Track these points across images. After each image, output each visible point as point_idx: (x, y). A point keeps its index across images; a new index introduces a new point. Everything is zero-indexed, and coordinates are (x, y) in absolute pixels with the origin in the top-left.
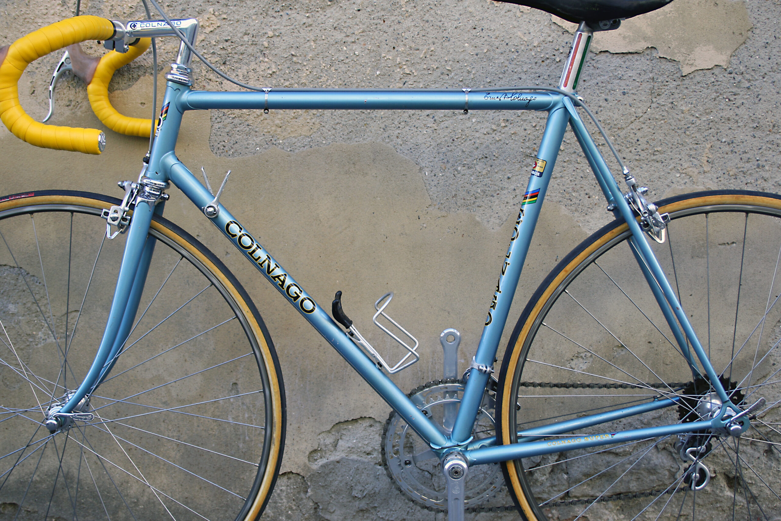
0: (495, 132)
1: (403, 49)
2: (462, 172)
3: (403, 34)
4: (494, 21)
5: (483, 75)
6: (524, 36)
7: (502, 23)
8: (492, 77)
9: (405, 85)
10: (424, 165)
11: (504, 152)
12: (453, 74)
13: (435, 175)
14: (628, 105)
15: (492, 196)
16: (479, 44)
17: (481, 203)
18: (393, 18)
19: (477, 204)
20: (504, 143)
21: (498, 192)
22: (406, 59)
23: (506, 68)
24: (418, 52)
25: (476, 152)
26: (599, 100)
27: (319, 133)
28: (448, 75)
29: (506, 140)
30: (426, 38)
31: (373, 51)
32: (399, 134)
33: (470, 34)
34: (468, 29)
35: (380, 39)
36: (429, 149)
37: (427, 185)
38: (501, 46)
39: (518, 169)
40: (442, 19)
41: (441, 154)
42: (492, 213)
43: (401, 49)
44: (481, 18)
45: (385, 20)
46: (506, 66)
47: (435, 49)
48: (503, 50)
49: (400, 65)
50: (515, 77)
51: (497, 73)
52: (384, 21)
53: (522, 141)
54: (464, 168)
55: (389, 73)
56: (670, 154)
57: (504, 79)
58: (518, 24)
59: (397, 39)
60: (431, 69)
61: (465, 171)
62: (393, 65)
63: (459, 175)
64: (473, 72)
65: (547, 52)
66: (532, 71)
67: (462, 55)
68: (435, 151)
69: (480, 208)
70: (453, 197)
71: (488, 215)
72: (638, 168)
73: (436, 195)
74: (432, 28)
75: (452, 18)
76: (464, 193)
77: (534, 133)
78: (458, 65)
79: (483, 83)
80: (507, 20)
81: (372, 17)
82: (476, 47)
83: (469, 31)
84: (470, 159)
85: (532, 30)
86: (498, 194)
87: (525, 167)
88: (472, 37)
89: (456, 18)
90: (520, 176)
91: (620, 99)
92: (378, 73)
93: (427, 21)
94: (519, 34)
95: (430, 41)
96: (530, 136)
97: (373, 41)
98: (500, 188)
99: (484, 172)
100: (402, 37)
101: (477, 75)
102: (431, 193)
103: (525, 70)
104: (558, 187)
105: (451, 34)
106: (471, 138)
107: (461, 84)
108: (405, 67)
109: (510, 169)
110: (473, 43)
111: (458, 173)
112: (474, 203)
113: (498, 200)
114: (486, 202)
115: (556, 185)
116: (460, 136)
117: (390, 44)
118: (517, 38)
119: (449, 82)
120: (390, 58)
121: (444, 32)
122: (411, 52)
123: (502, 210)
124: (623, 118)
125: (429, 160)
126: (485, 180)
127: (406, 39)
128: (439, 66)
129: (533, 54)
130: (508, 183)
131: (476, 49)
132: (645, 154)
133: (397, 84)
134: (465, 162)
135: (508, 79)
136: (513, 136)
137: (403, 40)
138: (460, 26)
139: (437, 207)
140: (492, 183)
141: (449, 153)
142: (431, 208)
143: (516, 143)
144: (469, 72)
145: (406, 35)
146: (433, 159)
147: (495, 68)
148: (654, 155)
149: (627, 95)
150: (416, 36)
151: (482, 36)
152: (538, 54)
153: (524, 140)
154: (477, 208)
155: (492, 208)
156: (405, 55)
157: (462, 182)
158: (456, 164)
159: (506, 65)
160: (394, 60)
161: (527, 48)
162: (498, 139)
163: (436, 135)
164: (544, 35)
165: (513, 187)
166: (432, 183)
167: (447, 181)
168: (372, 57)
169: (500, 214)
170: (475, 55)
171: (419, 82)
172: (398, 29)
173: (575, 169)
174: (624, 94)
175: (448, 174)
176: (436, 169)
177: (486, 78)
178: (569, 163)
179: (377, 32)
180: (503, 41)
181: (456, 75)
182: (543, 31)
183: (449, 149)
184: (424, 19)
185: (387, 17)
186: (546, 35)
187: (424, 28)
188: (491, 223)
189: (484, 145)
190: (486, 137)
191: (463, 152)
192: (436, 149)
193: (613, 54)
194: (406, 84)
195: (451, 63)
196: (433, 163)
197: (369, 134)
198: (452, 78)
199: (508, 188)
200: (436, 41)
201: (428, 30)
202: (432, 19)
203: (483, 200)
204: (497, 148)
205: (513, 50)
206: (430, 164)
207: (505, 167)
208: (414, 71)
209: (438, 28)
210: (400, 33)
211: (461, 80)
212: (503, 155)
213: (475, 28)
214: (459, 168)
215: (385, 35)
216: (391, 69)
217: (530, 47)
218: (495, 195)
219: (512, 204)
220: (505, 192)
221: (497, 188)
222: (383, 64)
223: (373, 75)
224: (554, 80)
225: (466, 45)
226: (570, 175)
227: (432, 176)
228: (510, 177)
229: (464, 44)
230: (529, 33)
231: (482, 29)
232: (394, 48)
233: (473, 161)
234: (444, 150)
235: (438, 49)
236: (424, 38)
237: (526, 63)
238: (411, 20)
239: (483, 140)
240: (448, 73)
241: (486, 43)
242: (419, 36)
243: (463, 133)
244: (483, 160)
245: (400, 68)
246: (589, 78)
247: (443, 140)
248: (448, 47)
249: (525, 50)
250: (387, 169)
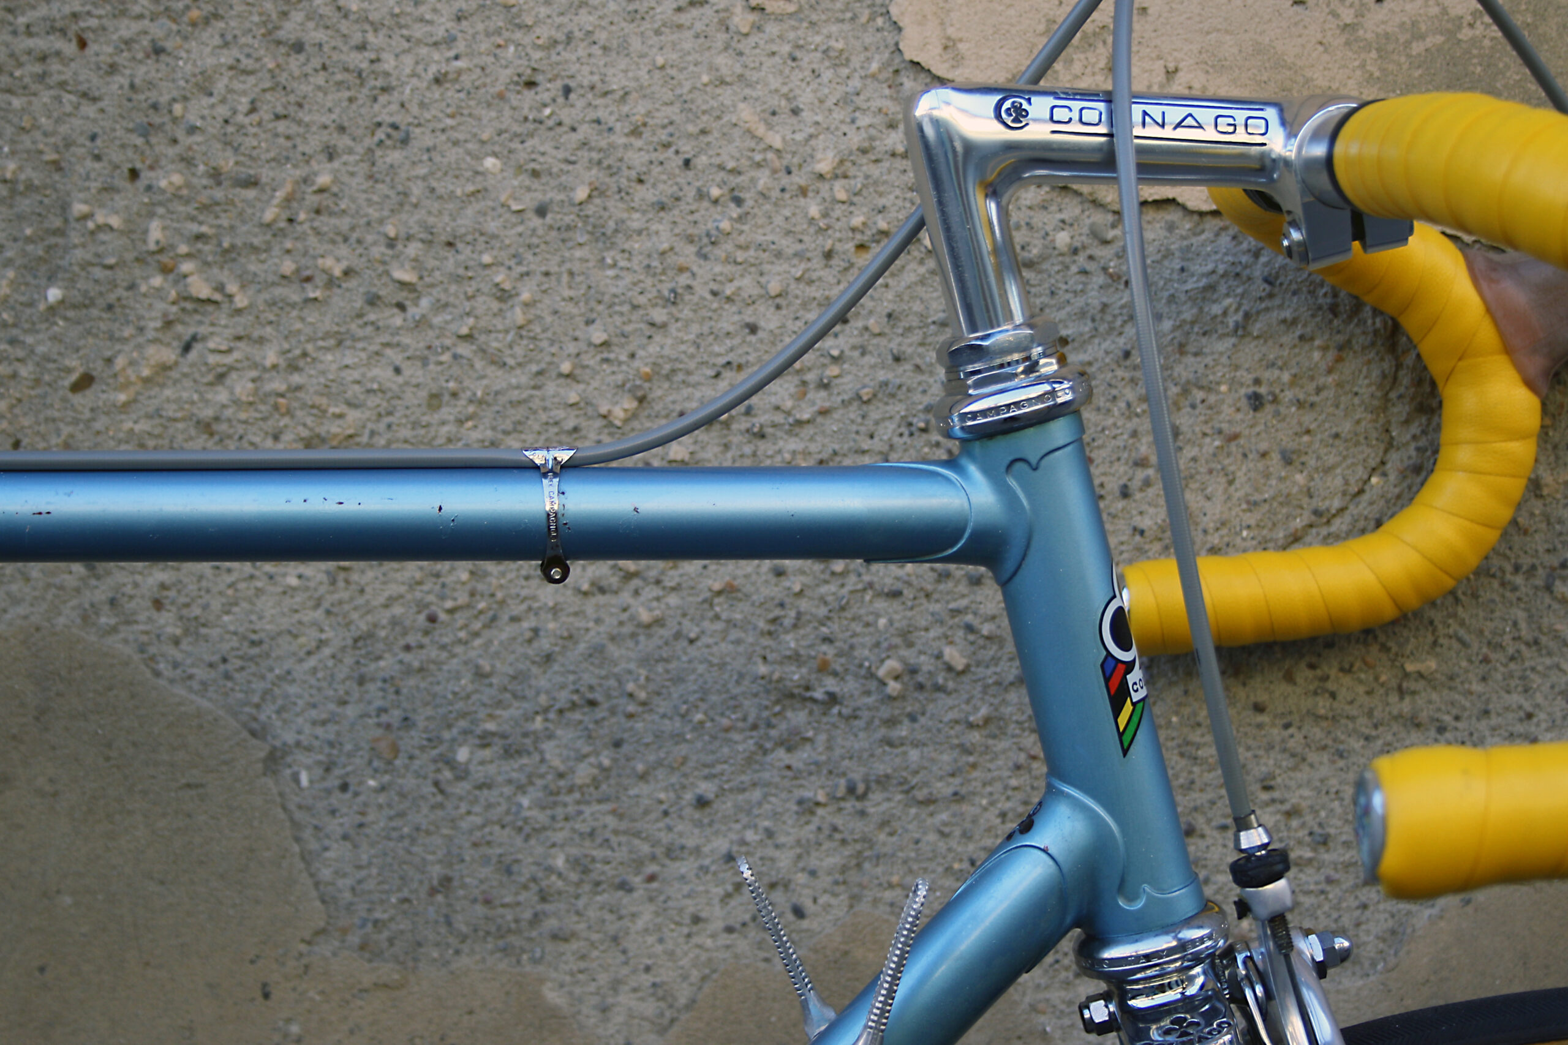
0: (636, 582)
1: (177, 179)
2: (479, 773)
3: (178, 108)
4: (624, 48)
5: (570, 308)
6: (770, 127)
7: (660, 61)
8: (618, 320)
9: (193, 355)
10: (290, 737)
11: (679, 680)
12: (425, 303)
13: (344, 787)
14: (1276, 457)
15: (625, 887)
16: (552, 159)
17: (572, 923)
18: (127, 28)
19: (551, 924)
20: (678, 636)
21: (653, 868)
22: (195, 228)
23: (684, 279)
24: (251, 194)
25: (542, 680)
26: (1134, 434)
28: (401, 307)
29: (686, 623)
30: (294, 129)
31: (30, 187)
32: (163, 586)
33: (507, 112)
34: (499, 87)
35: (63, 129)
36: (312, 662)
37: (307, 834)
38: (656, 170)
39: (749, 760)
40: (371, 37)
41: (372, 687)
42: (625, 971)
43: (170, 179)
44: (560, 36)
45: (89, 36)
46: (682, 270)
47: (336, 180)
48: (667, 189)
49: (165, 259)
50: (729, 320)
51: (642, 300)
52: (83, 44)
53: (762, 624)
54: (487, 753)
55: (112, 297)
56: (1477, 687)
57: (673, 328)
58: (739, 70)
59: (147, 130)
60: (320, 280)
61: (492, 769)
62: (129, 256)
63: (461, 788)
64: (525, 296)
65: (882, 202)
66: (812, 291)
67: (470, 211)
68: (342, 672)
69: (563, 947)
70: (433, 892)
71: (603, 978)
72: (1325, 757)
73: (349, 882)
74: (320, 79)
75: (419, 31)
76: (485, 872)
77: (824, 589)
78: (451, 262)
79: (572, 348)
80: (687, 46)
81: (22, 20)
82: (535, 174)
83: (501, 96)
84: (515, 711)
85: (805, 97)
86: (652, 878)
87: (781, 753)
88: (516, 128)
89: (440, 33)
90: (756, 794)
91: (1237, 429)
92: (54, 294)
93: (298, 47)
94: (746, 113)
95: (314, 143)
96: (804, 604)
97: (26, 141)
98: (659, 851)
99: (583, 773)
100: (175, 120)
101: (543, 310)
102: (326, 874)
103: (774, 287)
104: (942, 846)
105: (415, 109)
106: (518, 609)
107: (464, 349)
108: (186, 267)
109: (710, 758)
110: (522, 156)
111: (459, 778)
112: (536, 919)
113: (652, 908)
114: (592, 914)
115: (932, 837)
116: (463, 599)
117: (116, 156)
118: (736, 133)
119: (406, 340)
120: (115, 221)
121: (383, 99)
122: (219, 194)
123: (671, 954)
124: (1251, 519)
125: (314, 713)
126: (588, 810)
127: (192, 130)
128: (359, 264)
129: (814, 211)
130: (699, 824)
131: (536, 184)
132: (1361, 689)
133: (151, 350)
134: (491, 726)
135: (695, 328)
136: (721, 606)
137: (180, 134)
138: (459, 72)
139: (354, 939)
140: (624, 825)
141: (412, 682)
142: (325, 948)
143: (734, 634)
144: (504, 296)
145: (196, 111)
146: (332, 707)
147: (629, 278)
148: (1401, 692)
149: (1269, 409)
150: (240, 118)
151: (567, 121)
152: (839, 210)
153: (774, 621)
154: (550, 947)
155: (625, 944)
156: (190, 209)
157: (478, 820)
158: (447, 735)
159: (681, 261)
160: (133, 231)
161: (785, 181)
162: (645, 616)
163: (345, 595)
164: (864, 121)
165: (722, 845)
166: (334, 826)
167: (401, 815)
168: (21, 217)
169: (665, 974)
170: (530, 214)
171: (261, 341)
172: (151, 85)
173: (1022, 758)
174: (1256, 402)
175: (409, 782)
176: (350, 755)
177: (589, 322)
178: (993, 728)
179: (46, 97)
180: (666, 146)
181: (441, 306)
182: (859, 101)
183: (413, 660)
184: (281, 34)
185: (93, 22)
186: (878, 120)
187: (283, 78)
188: (618, 1018)
189: (582, 646)
190: (589, 607)
191: (480, 675)
192: (349, 660)
193: (1202, 214)
194: (197, 347)
195: (413, 249)
196: (332, 728)
197: (14, 588)
198: (421, 323)
199: (697, 851)
200: (344, 142)
201: (304, 88)
202: (320, 35)
203: (580, 903)
204: (644, 661)
205: (715, 192)
206: (319, 731)
207: (683, 749)
208: (232, 288)
209: (350, 78)
210: (164, 99)
211: (464, 331)
212: (676, 692)
213: (531, 84)
214: (462, 754)
215: (89, 110)
216: (120, 275)
217: (799, 179)
218: (637, 880)
219: (719, 925)
220: (686, 867)
221: (645, 848)
222: (79, 254)
223: (31, 304)
224: (916, 337)
225: (490, 162)
226: (998, 786)
227: (328, 792)
228: (710, 796)
229: (479, 158)
230: (795, 112)
231: (567, 91)
232: (134, 174)
233: (529, 718)
234: (387, 665)
235: (354, 182)
236: (281, 126)
237: (779, 255)
238: (217, 41)
239: (580, 623)
240: (401, 296)
241: (584, 154)
242: (255, 117)
243: (480, 587)
244: (577, 716)
245: (166, 270)
246: (1087, 327)
247: (384, 617)
248: (403, 175)
249: (775, 194)
250: (108, 759)
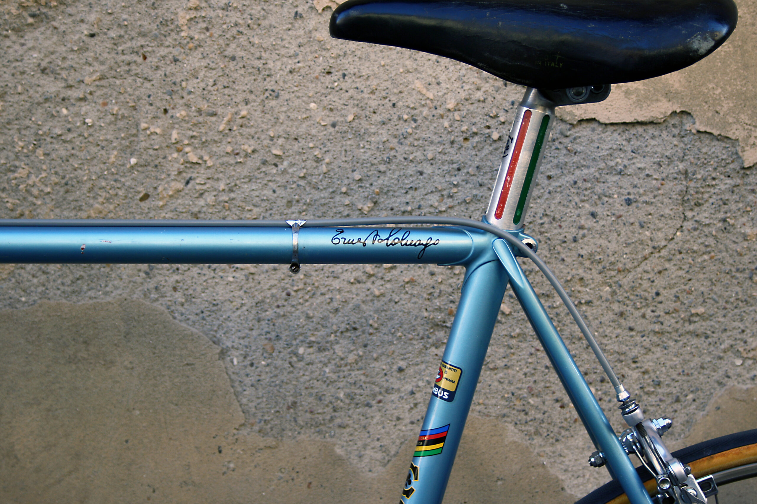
0: (373, 278)
1: (184, 113)
2: (308, 358)
3: (184, 84)
4: (368, 58)
5: (346, 165)
6: (428, 90)
7: (383, 63)
8: (365, 170)
9: (190, 186)
10: (229, 344)
11: (391, 319)
12: (286, 163)
13: (252, 365)
14: (637, 224)
15: (369, 405)
16: (338, 104)
17: (346, 420)
18: (163, 51)
19: (338, 421)
20: (390, 300)
21: (380, 397)
22: (191, 133)
23: (393, 153)
24: (214, 119)
25: (334, 319)
26: (579, 216)
27: (13, 280)
28: (276, 165)
29: (394, 295)
30: (232, 92)
31: (123, 117)
32: (177, 282)
33: (320, 85)
34: (316, 74)
35: (137, 93)
36: (239, 312)
37: (237, 384)
38: (381, 108)
39: (420, 352)
40: (263, 54)
41: (263, 323)
42: (369, 440)
43: (181, 113)
44: (341, 53)
45: (148, 55)
46: (392, 149)
47: (249, 113)
48: (385, 116)
49: (178, 146)
50: (411, 169)
51: (376, 162)
52: (145, 58)
53: (425, 296)
54: (311, 350)
55: (157, 162)
56: (722, 320)
57: (388, 173)
58: (415, 66)
59: (171, 93)
60: (242, 154)
61: (313, 356)
62: (164, 145)
63: (301, 365)
64: (327, 160)
65: (474, 120)
66: (445, 158)
67: (304, 126)
68: (251, 317)
69: (343, 430)
70: (289, 408)
71: (360, 444)
72: (659, 349)
73: (254, 404)
74: (242, 71)
75: (283, 51)
76: (311, 399)
77: (451, 281)
78: (296, 146)
79: (346, 182)
80: (394, 57)
81: (120, 48)
82: (331, 110)
83: (317, 78)
84: (323, 332)
85: (442, 78)
86: (380, 402)
87: (433, 349)
88: (323, 91)
89: (292, 52)
90: (423, 366)
91: (621, 213)
92: (133, 161)
93: (233, 58)
94: (418, 84)
95: (239, 98)
96: (443, 287)
97: (122, 98)
98: (383, 390)
99: (351, 358)
100: (183, 89)
101: (334, 166)
102: (244, 401)
103: (430, 156)
104: (500, 388)
105: (281, 84)
106: (324, 290)
107: (302, 183)
108: (187, 149)
109: (404, 352)
110: (326, 103)
111: (299, 361)
112: (332, 419)
113: (380, 414)
114: (355, 417)
115: (496, 384)
116: (301, 286)
117: (159, 104)
118: (414, 92)
119: (278, 179)
120: (158, 131)
121: (268, 79)
122: (201, 119)
123: (388, 433)
124: (627, 250)
125: (239, 334)
126: (353, 373)
127: (190, 93)
128: (258, 147)
129: (446, 124)
130: (399, 379)
131: (331, 114)
132: (673, 321)
133: (173, 184)
134: (313, 339)
135: (397, 173)
136: (408, 288)
137: (185, 95)
138: (300, 68)
139: (256, 428)
140: (368, 380)
141: (280, 320)
142: (244, 432)
143: (414, 300)
144: (318, 160)
145: (191, 85)
146: (247, 331)
147: (369, 153)
148: (690, 322)
149: (634, 205)
150: (209, 88)
151: (344, 88)
152: (456, 124)
153: (430, 294)
154: (338, 431)
155: (369, 429)
156: (189, 125)
157: (308, 378)
158: (294, 343)
159: (391, 145)
160: (165, 135)
161: (434, 112)
162: (377, 293)
163: (252, 285)
164: (466, 87)
165: (409, 387)
166: (248, 381)
167: (276, 376)
168: (119, 129)
169: (385, 442)
170: (329, 127)
171: (218, 179)
172: (173, 74)
173: (533, 350)
174: (629, 202)
175: (279, 362)
176: (254, 351)
177: (353, 171)
178: (521, 338)
179: (130, 80)
180: (385, 98)
181: (292, 165)
182: (465, 79)
183: (281, 311)
184: (226, 53)
185: (149, 49)
186: (472, 87)
187: (227, 71)
188: (366, 460)
189: (351, 305)
190: (354, 288)
191: (308, 317)
192: (254, 312)
193: (606, 124)
194: (192, 182)
195: (281, 141)
196: (247, 340)
197: (116, 283)
198: (284, 172)
199: (399, 390)
200: (252, 97)
201: (235, 75)
202: (242, 54)
203: (350, 412)
204: (377, 311)
205: (405, 117)
206: (242, 341)
207: (393, 348)
208: (206, 158)
209: (255, 71)
210: (178, 80)
211: (302, 175)
212: (390, 324)
213: (329, 73)
214: (301, 351)
215: (148, 85)
216: (160, 152)
217: (440, 111)
218: (374, 403)
219: (408, 421)
220: (394, 397)
221: (377, 389)
222: (143, 144)
223: (123, 165)
224: (489, 176)
225: (312, 105)
226: (523, 362)
227: (245, 367)
228: (404, 367)
229: (308, 104)
230: (438, 84)
231: (344, 75)
232: (166, 111)
233: (329, 335)
234: (270, 313)
235: (256, 114)
236: (226, 91)
237: (432, 142)
238: (200, 56)
239: (349, 296)
240: (276, 161)
241: (351, 102)
242: (215, 87)
243: (308, 281)
244: (348, 334)
245: (179, 151)
246: (559, 172)
247: (268, 294)
248: (277, 111)
249: (430, 118)
250: (154, 353)
